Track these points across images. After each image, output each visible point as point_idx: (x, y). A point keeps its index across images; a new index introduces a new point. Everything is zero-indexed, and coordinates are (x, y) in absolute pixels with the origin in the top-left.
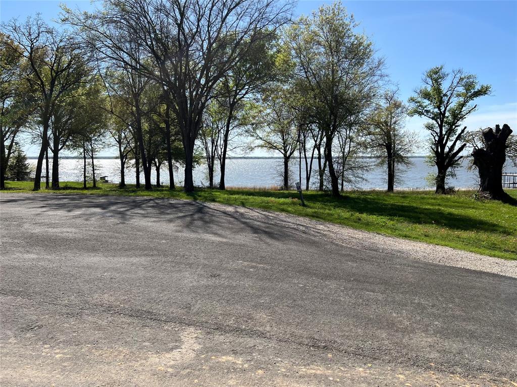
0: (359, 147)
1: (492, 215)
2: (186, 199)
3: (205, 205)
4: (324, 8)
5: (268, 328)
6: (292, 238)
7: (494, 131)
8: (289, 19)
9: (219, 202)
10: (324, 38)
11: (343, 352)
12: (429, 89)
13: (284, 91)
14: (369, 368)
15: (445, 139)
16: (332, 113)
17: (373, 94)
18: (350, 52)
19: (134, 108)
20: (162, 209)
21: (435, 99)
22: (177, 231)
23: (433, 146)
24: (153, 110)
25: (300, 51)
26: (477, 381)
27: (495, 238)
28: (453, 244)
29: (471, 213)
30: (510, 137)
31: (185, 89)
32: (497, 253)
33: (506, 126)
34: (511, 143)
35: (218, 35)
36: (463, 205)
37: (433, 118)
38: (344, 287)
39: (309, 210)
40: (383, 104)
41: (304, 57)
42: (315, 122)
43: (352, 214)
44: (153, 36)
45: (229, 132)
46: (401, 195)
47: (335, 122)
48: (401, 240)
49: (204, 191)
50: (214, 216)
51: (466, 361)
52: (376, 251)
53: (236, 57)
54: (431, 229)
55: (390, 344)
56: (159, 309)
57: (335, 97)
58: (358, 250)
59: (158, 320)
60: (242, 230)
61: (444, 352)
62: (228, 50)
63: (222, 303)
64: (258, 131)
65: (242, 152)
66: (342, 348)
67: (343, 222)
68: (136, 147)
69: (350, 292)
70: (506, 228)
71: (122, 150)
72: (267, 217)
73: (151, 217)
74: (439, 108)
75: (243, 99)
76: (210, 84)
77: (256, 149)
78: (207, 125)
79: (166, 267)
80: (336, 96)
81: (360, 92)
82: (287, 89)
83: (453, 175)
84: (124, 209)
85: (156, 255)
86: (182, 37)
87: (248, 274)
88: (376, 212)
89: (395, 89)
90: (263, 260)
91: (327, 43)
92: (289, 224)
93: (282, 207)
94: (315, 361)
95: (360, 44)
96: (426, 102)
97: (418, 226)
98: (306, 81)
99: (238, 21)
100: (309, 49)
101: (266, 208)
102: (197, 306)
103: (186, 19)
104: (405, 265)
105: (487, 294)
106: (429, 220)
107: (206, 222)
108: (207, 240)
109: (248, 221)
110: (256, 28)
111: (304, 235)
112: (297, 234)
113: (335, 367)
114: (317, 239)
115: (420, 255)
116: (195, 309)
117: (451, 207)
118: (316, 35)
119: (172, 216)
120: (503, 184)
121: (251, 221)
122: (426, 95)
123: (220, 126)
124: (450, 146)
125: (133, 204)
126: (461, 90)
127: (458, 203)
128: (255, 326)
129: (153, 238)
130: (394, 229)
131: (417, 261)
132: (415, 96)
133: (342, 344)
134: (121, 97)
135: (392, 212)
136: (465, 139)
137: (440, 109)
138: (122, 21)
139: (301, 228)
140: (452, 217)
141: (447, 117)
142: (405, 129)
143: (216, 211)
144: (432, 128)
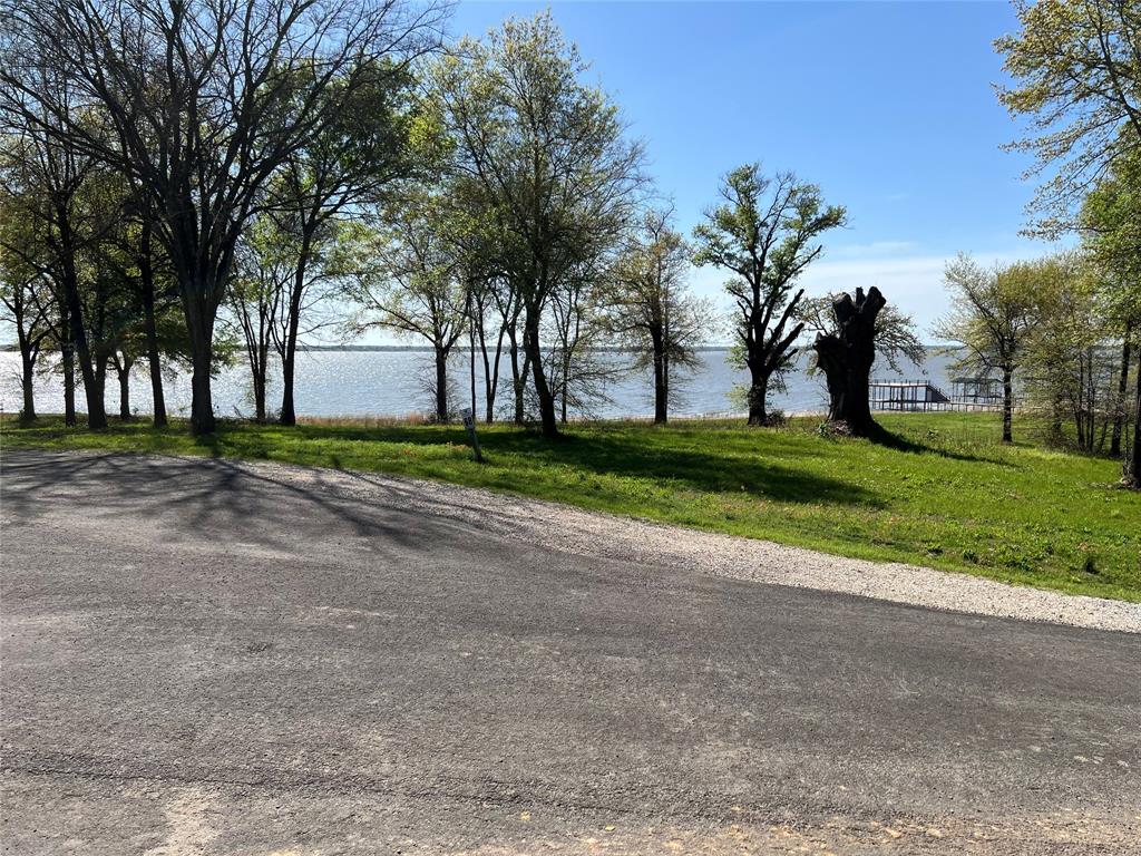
0: (597, 328)
1: (852, 468)
2: (193, 453)
3: (240, 467)
4: (515, 24)
5: (386, 767)
6: (449, 542)
7: (854, 299)
8: (438, 41)
9: (277, 459)
10: (515, 89)
11: (555, 804)
12: (733, 210)
13: (430, 200)
14: (610, 835)
15: (765, 313)
16: (538, 256)
17: (621, 218)
18: (572, 126)
19: (56, 229)
20: (127, 483)
21: (744, 231)
22: (164, 539)
23: (743, 329)
24: (106, 233)
25: (465, 115)
26: (822, 834)
27: (857, 516)
28: (779, 535)
29: (813, 465)
30: (882, 311)
31: (188, 189)
32: (860, 548)
33: (874, 291)
34: (885, 322)
35: (270, 64)
36: (798, 448)
37: (741, 271)
38: (560, 650)
39: (492, 471)
40: (644, 239)
41: (474, 128)
42: (503, 275)
43: (582, 477)
44: (100, 54)
45: (304, 290)
46: (681, 431)
47: (545, 274)
48: (680, 532)
49: (243, 430)
50: (263, 495)
51: (802, 793)
52: (628, 558)
53: (317, 120)
54: (738, 503)
55: (653, 772)
56: (111, 746)
57: (543, 221)
58: (591, 560)
59: (108, 777)
60: (330, 529)
61: (757, 778)
62: (298, 102)
63: (275, 715)
64: (372, 290)
65: (335, 338)
66: (552, 794)
67: (562, 496)
68: (61, 323)
69: (573, 660)
70: (878, 494)
71: (26, 329)
72: (393, 493)
73: (95, 505)
74: (752, 249)
75: (334, 215)
76: (254, 177)
77: (370, 329)
78: (249, 273)
79: (134, 633)
80: (545, 218)
81: (595, 212)
82: (437, 197)
83: (781, 387)
84: (25, 486)
85: (108, 604)
86: (177, 62)
87: (342, 636)
88: (631, 469)
89: (666, 206)
90: (379, 599)
91: (522, 101)
92: (445, 507)
93: (430, 466)
94: (492, 835)
95: (593, 109)
96: (728, 237)
97: (714, 497)
98: (479, 183)
99: (319, 35)
100: (485, 112)
101: (392, 471)
102: (213, 729)
103: (188, 21)
104: (686, 587)
105: (842, 641)
106: (735, 484)
107: (242, 513)
108: (243, 559)
109: (347, 504)
110: (361, 55)
111: (477, 533)
112: (461, 532)
113: (537, 842)
114: (504, 540)
115: (715, 564)
116: (204, 739)
117: (776, 453)
118: (499, 82)
119: (154, 500)
120: (870, 404)
121: (355, 504)
122: (728, 223)
123: (280, 275)
124: (773, 328)
125: (49, 471)
126: (792, 214)
127: (791, 445)
128: (355, 764)
129: (102, 561)
130: (666, 507)
131: (708, 578)
132: (707, 223)
133: (552, 786)
134: (18, 198)
135: (661, 469)
136: (801, 315)
137: (753, 253)
138: (19, 14)
139: (472, 515)
140: (780, 474)
141: (768, 269)
142: (688, 293)
143: (267, 484)
144: (740, 290)
